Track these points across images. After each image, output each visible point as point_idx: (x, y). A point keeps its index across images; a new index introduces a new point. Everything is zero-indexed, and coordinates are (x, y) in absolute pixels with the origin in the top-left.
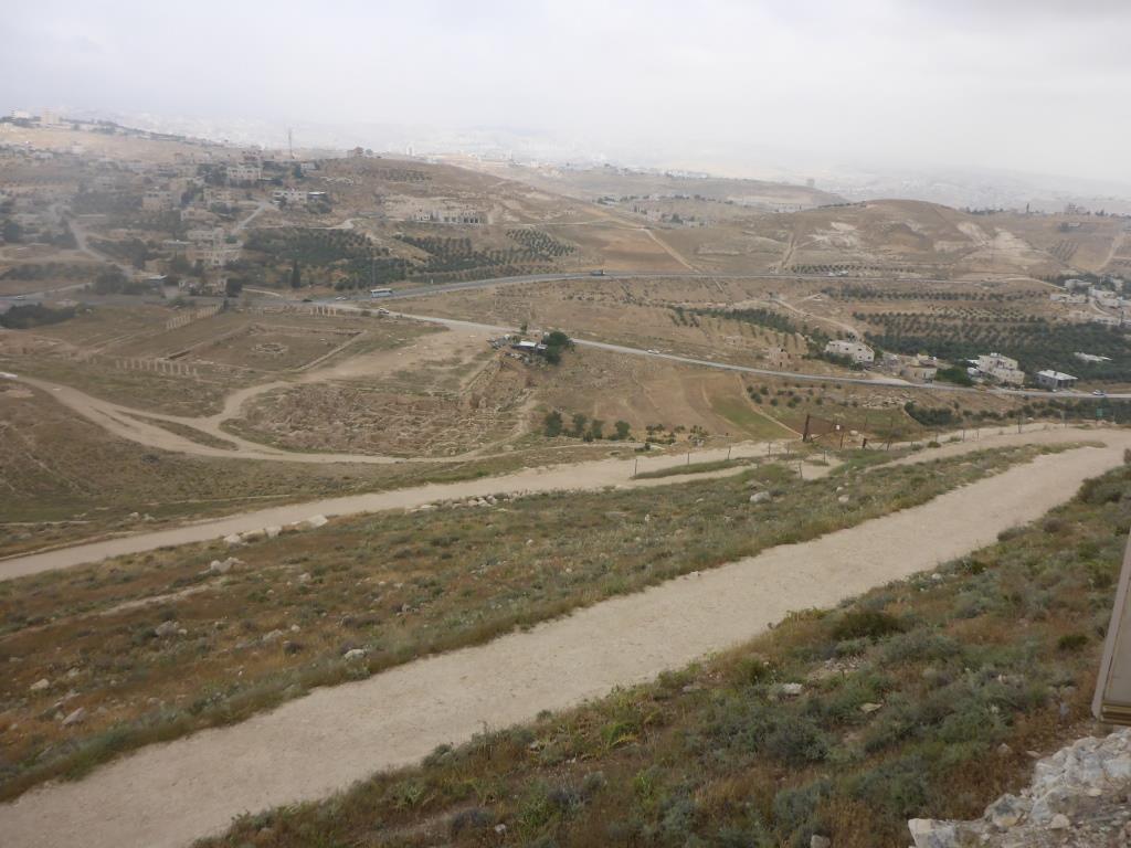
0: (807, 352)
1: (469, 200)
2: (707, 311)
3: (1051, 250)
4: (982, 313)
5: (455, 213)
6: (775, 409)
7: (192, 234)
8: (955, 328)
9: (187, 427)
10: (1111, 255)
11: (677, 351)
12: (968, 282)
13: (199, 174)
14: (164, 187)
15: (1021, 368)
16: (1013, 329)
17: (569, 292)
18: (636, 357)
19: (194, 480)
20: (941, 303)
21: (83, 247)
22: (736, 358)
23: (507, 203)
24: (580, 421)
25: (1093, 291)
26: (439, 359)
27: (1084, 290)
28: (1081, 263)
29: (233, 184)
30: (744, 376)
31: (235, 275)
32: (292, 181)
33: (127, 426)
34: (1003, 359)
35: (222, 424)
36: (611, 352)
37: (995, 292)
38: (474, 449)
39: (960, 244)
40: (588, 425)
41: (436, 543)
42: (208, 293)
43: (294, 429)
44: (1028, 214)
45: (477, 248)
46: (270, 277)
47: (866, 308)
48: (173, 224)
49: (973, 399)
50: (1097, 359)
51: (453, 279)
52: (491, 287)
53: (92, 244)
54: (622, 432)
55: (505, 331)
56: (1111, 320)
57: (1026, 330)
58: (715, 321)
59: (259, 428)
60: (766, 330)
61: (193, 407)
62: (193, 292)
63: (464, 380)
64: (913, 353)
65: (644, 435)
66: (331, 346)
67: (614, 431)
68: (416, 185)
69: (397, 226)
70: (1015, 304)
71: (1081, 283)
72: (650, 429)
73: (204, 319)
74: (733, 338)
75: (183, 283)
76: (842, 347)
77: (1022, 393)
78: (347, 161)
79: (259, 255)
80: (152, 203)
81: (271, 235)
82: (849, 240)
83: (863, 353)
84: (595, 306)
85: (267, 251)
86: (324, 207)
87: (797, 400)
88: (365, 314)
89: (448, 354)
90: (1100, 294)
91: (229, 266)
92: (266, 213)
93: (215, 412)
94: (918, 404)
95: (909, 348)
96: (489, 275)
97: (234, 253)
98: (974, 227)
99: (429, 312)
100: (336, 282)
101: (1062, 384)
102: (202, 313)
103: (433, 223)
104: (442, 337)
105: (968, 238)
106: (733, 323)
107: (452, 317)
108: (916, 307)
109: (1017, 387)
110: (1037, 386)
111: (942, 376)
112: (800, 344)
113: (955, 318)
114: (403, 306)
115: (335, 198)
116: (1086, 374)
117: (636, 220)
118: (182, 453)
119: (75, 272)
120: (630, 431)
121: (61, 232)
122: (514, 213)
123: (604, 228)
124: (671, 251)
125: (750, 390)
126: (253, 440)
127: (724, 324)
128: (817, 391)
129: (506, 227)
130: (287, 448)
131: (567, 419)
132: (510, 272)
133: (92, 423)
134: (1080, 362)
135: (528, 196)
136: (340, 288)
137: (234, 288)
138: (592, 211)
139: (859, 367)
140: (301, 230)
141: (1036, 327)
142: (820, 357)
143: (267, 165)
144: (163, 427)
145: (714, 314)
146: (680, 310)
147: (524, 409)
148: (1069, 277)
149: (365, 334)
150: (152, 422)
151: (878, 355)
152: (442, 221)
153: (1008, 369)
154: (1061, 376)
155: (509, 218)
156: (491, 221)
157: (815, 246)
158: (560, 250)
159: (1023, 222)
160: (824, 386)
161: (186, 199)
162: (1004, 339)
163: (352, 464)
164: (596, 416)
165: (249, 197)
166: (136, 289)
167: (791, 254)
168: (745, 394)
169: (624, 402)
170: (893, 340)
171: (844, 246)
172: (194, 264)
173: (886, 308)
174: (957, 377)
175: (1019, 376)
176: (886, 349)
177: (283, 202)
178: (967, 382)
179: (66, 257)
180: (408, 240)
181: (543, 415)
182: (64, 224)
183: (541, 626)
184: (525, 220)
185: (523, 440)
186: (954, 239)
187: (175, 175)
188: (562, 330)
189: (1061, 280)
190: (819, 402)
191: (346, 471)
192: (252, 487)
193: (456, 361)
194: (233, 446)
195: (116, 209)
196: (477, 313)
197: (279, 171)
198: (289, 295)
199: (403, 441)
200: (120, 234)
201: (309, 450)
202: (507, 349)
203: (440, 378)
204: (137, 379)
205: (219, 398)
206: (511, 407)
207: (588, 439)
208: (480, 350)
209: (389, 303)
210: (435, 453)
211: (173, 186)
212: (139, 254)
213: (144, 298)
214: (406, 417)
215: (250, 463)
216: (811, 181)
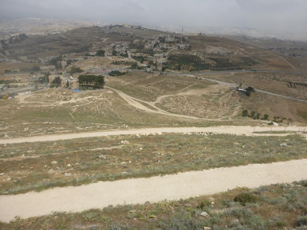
1: (230, 48)
2: (300, 84)
5: (224, 52)
7: (155, 55)
9: (147, 104)
11: (288, 95)
13: (159, 39)
14: (150, 43)
17: (256, 75)
18: (274, 96)
19: (146, 118)
21: (130, 57)
23: (241, 49)
24: (253, 113)
26: (214, 92)
29: (167, 42)
31: (164, 66)
32: (182, 42)
33: (133, 102)
35: (156, 104)
36: (266, 94)
38: (220, 118)
40: (256, 114)
42: (157, 70)
43: (173, 107)
45: (230, 61)
46: (173, 67)
48: (151, 52)
51: (222, 70)
52: (232, 73)
53: (132, 57)
54: (266, 118)
55: (235, 85)
58: (302, 87)
59: (164, 106)
61: (149, 99)
62: (154, 70)
63: (221, 98)
65: (273, 119)
66: (186, 86)
67: (263, 117)
68: (215, 44)
69: (208, 54)
72: (275, 118)
73: (155, 77)
75: (151, 67)
78: (197, 37)
79: (171, 61)
80: (147, 47)
81: (175, 56)
84: (263, 80)
85: (173, 60)
88: (196, 78)
89: (217, 91)
91: (163, 64)
92: (174, 50)
93: (154, 101)
96: (233, 69)
97: (164, 60)
99: (214, 79)
100: (189, 69)
102: (155, 75)
103: (218, 54)
104: (216, 86)
107: (220, 80)
114: (206, 76)
115: (193, 47)
117: (281, 55)
118: (145, 110)
119: (127, 63)
120: (268, 118)
121: (125, 53)
122: (242, 52)
123: (269, 57)
124: (290, 65)
126: (162, 109)
127: (305, 88)
129: (240, 56)
130: (171, 112)
131: (249, 112)
132: (239, 69)
133: (125, 101)
135: (248, 47)
136: (190, 71)
137: (163, 69)
138: (267, 52)
140: (183, 55)
143: (176, 37)
144: (141, 104)
145: (302, 85)
146: (291, 83)
147: (237, 108)
149: (195, 83)
150: (139, 102)
152: (221, 54)
155: (241, 53)
156: (235, 54)
158: (255, 63)
161: (155, 46)
163: (186, 118)
164: (259, 112)
165: (170, 46)
166: (140, 68)
169: (268, 109)
172: (155, 62)
177: (179, 47)
179: (126, 59)
180: (211, 59)
181: (242, 110)
182: (126, 51)
184: (246, 54)
185: (235, 117)
187: (153, 40)
188: (252, 86)
191: (184, 120)
192: (159, 121)
193: (219, 93)
194: (157, 110)
195: (138, 48)
196: (227, 80)
197: (179, 39)
198: (177, 72)
199: (201, 114)
200: (138, 54)
201: (176, 113)
202: (235, 91)
203: (215, 97)
204: (137, 91)
205: (156, 97)
206: (233, 107)
207: (254, 119)
208: (227, 90)
209: (203, 76)
210: (209, 118)
211: (152, 43)
212: (142, 59)
213: (142, 70)
214: (203, 107)
215: (160, 115)
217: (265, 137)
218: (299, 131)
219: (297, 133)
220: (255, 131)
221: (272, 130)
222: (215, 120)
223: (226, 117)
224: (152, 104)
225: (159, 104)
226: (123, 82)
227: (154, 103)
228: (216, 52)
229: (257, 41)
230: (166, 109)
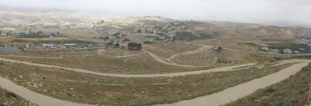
0: (258, 49)
1: (206, 27)
2: (243, 43)
3: (296, 33)
4: (285, 43)
5: (204, 29)
6: (254, 58)
7: (169, 32)
8: (281, 45)
9: (165, 60)
10: (305, 33)
11: (238, 50)
12: (283, 38)
13: (170, 24)
14: (165, 26)
15: (291, 51)
16: (290, 45)
17: (222, 41)
18: (232, 50)
20: (279, 41)
21: (155, 33)
22: (248, 50)
23: (212, 27)
24: (224, 60)
25: (302, 39)
26: (202, 51)
27: (300, 39)
28: (300, 35)
29: (174, 25)
30: (249, 53)
31: (174, 38)
32: (182, 25)
33: (157, 59)
34: (289, 50)
36: (228, 50)
37: (287, 39)
39: (281, 32)
40: (225, 61)
41: (202, 79)
42: (170, 41)
44: (292, 28)
45: (208, 34)
46: (179, 39)
47: (267, 42)
48: (166, 31)
49: (284, 56)
50: (303, 49)
51: (204, 39)
52: (210, 40)
53: (156, 33)
54: (230, 62)
55: (212, 47)
56: (305, 43)
57: (292, 45)
58: (244, 45)
60: (252, 46)
61: (166, 57)
62: (168, 41)
63: (206, 54)
64: (275, 49)
65: (234, 62)
66: (186, 49)
67: (229, 62)
68: (199, 25)
69: (196, 31)
70: (290, 41)
71: (300, 38)
72: (235, 62)
73: (169, 44)
74: (247, 47)
75: (167, 39)
76: (264, 48)
77: (292, 55)
78: (190, 22)
79: (177, 35)
80: (164, 28)
81: (179, 33)
82: (264, 32)
83: (267, 49)
84: (225, 43)
85: (178, 35)
86: (186, 28)
87: (257, 56)
88: (192, 44)
89: (203, 50)
90: (303, 39)
91: (173, 37)
92: (179, 29)
94: (276, 57)
95: (274, 48)
96: (210, 38)
97: (174, 35)
98: (283, 30)
99: (200, 44)
100: (187, 40)
101: (298, 53)
103: (201, 31)
104: (202, 48)
105: (283, 31)
106: (247, 45)
107: (204, 45)
108: (275, 42)
109: (291, 54)
110: (294, 54)
111: (280, 52)
112: (257, 48)
113: (281, 43)
114: (197, 43)
115: (188, 27)
116: (302, 52)
117: (232, 30)
118: (164, 63)
119: (153, 37)
120: (232, 62)
121: (152, 31)
122: (213, 29)
123: (227, 31)
124: (237, 34)
125: (250, 55)
127: (246, 45)
128: (260, 55)
129: (212, 31)
130: (180, 64)
131: (222, 60)
132: (213, 38)
133: (153, 58)
134: (300, 50)
135: (215, 26)
136: (188, 40)
137: (174, 40)
138: (224, 28)
139: (266, 51)
140: (183, 32)
141: (294, 44)
142: (261, 50)
143: (179, 23)
144: (162, 60)
145: (244, 44)
146: (239, 43)
147: (215, 59)
148: (298, 37)
149: (192, 47)
150: (161, 58)
151: (269, 49)
152: (203, 30)
153: (289, 51)
154: (298, 52)
155: (213, 30)
156: (210, 30)
157: (259, 33)
158: (220, 34)
159: (291, 29)
160: (261, 54)
161: (168, 27)
162: (289, 47)
164: (226, 60)
165: (176, 27)
166: (160, 40)
167: (256, 34)
168: (249, 56)
169: (230, 57)
170: (272, 47)
171: (264, 33)
172: (168, 36)
173: (270, 42)
174: (281, 52)
175: (291, 52)
176: (271, 48)
177: (181, 28)
178: (283, 53)
179: (152, 35)
180: (198, 33)
181: (218, 60)
182: (152, 30)
183: (219, 92)
184: (215, 30)
185: (215, 63)
186: (280, 31)
187: (167, 24)
188: (221, 47)
189: (297, 37)
190: (260, 57)
193: (205, 51)
194: (172, 63)
195: (159, 29)
196: (208, 44)
197: (181, 23)
198: (181, 41)
199: (196, 64)
200: (159, 32)
201: (182, 64)
202: (212, 50)
203: (202, 54)
204: (159, 52)
205: (170, 56)
206: (213, 58)
207: (225, 63)
208: (208, 50)
209: (195, 43)
210: (201, 66)
211: (167, 26)
212: (161, 35)
213: (162, 41)
214: (197, 60)
215: (174, 66)
216: (258, 23)
222: (205, 66)
223: (210, 64)
224: (168, 60)
225: (172, 60)
226: (151, 47)
227: (170, 59)
228: (200, 30)
229: (219, 23)
230: (176, 62)
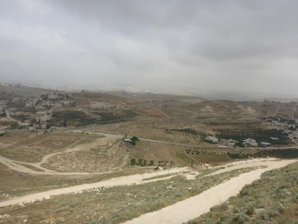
0: (201, 140)
1: (112, 103)
2: (175, 130)
3: (261, 111)
4: (245, 128)
5: (108, 106)
6: (193, 155)
7: (38, 113)
8: (239, 132)
9: (31, 166)
10: (277, 112)
11: (166, 140)
12: (242, 120)
13: (41, 97)
14: (32, 101)
15: (257, 142)
16: (254, 132)
17: (138, 126)
19: (31, 181)
20: (235, 126)
21: (8, 116)
22: (182, 142)
23: (122, 103)
24: (140, 161)
25: (273, 121)
26: (102, 145)
27: (270, 121)
28: (270, 114)
29: (50, 100)
30: (185, 147)
31: (48, 123)
32: (65, 99)
33: (14, 166)
34: (252, 140)
35: (41, 164)
36: (149, 141)
37: (248, 122)
38: (111, 169)
39: (238, 111)
40: (143, 161)
42: (41, 128)
43: (61, 165)
44: (255, 102)
45: (114, 115)
46: (58, 124)
47: (216, 127)
48: (33, 110)
49: (245, 151)
50: (276, 139)
51: (108, 123)
52: (117, 125)
53: (11, 116)
54: (152, 163)
55: (121, 137)
56: (278, 129)
57: (257, 132)
58: (176, 132)
59: (52, 165)
60: (190, 134)
61: (33, 160)
62: (37, 128)
63: (109, 150)
64: (228, 139)
65: (157, 164)
66: (73, 142)
67: (149, 163)
68: (98, 99)
69: (93, 110)
70: (253, 125)
71: (270, 119)
72: (159, 162)
74: (182, 137)
75: (34, 126)
76: (210, 138)
77: (257, 148)
78: (80, 93)
79: (56, 118)
80: (28, 105)
81: (59, 113)
82: (210, 110)
83: (215, 139)
84: (145, 129)
85: (58, 117)
86: (74, 105)
87: (199, 153)
88: (83, 133)
89: (105, 143)
90: (275, 122)
91: (47, 121)
92: (58, 107)
93: (40, 161)
94: (230, 152)
95: (227, 138)
96: (117, 122)
97: (48, 118)
98: (241, 106)
99: (100, 132)
100: (75, 125)
101: (267, 145)
102: (39, 134)
103: (103, 109)
104: (104, 139)
105: (240, 109)
106: (181, 133)
107: (107, 133)
108: (228, 127)
109: (256, 147)
110: (261, 147)
111: (236, 144)
112: (199, 138)
113: (238, 129)
114: (93, 130)
115: (77, 103)
116: (273, 143)
117: (156, 107)
118: (29, 173)
119: (5, 123)
120: (154, 163)
121: (3, 113)
122: (124, 106)
123: (147, 109)
124: (165, 114)
125: (186, 150)
126: (50, 169)
127: (179, 133)
128: (204, 150)
129: (122, 109)
130: (59, 171)
131: (137, 160)
132: (123, 121)
133: (4, 165)
134: (272, 140)
135: (128, 101)
136: (77, 126)
137: (48, 127)
138: (144, 104)
139: (214, 143)
140: (67, 111)
141: (260, 131)
142: (204, 141)
143: (59, 95)
144: (24, 166)
145: (176, 130)
146: (167, 130)
147: (125, 158)
148: (266, 118)
149: (83, 138)
150: (21, 164)
151: (219, 140)
152: (105, 108)
153: (254, 143)
154: (267, 144)
156: (118, 108)
157: (201, 112)
158: (136, 115)
159: (254, 104)
160: (206, 149)
161: (37, 104)
162: (251, 134)
163: (77, 175)
164: (145, 159)
165: (54, 103)
166: (21, 128)
167: (196, 114)
168: (185, 152)
169: (152, 155)
170: (223, 136)
171: (209, 112)
172: (38, 121)
173: (221, 127)
174: (240, 145)
175: (256, 144)
176: (221, 138)
177: (63, 104)
178: (243, 146)
179: (4, 119)
180: (96, 113)
181: (130, 159)
182: (4, 111)
184: (127, 107)
185: (125, 166)
186: (237, 109)
187: (35, 98)
188: (136, 136)
189: (264, 119)
190: (204, 153)
191: (75, 177)
192: (47, 183)
193: (107, 145)
194: (44, 171)
195: (18, 107)
196: (114, 132)
197: (62, 96)
198: (63, 128)
199: (92, 168)
200: (19, 113)
201: (65, 171)
202: (121, 141)
203: (103, 150)
204: (19, 153)
205: (41, 157)
206: (122, 157)
207: (142, 166)
208: (114, 142)
209: (89, 130)
210: (100, 171)
211: (34, 100)
212: (23, 118)
213: (24, 130)
214: (93, 161)
215: (48, 176)
216: (200, 96)
217: (153, 183)
218: (180, 172)
219: (179, 174)
220: (144, 178)
221: (159, 175)
222: (106, 173)
223: (116, 168)
224: (37, 165)
225: (45, 164)
227: (40, 163)
228: (100, 107)
229: (135, 95)
230: (53, 169)
